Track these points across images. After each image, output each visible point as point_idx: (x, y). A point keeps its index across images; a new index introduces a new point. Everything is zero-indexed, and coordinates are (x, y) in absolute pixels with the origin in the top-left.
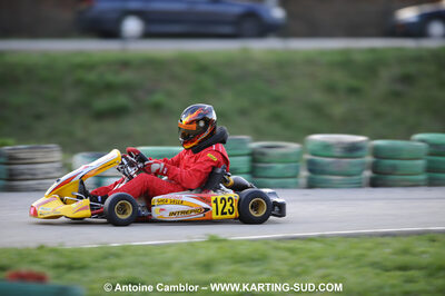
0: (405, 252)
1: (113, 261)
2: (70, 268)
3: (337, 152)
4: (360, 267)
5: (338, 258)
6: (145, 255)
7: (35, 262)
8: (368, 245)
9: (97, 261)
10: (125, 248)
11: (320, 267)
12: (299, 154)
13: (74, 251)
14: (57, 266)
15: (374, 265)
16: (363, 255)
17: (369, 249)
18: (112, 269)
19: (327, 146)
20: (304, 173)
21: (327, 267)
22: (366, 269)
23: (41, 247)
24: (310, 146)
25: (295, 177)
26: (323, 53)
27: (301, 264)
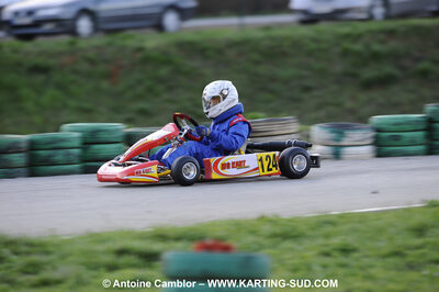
1: (329, 229)
2: (285, 236)
6: (360, 222)
7: (253, 232)
9: (313, 229)
10: (341, 216)
13: (290, 220)
14: (275, 236)
18: (327, 236)
23: (262, 219)
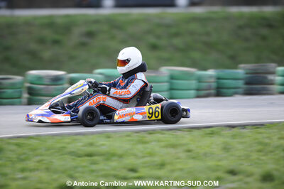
0: (91, 144)
3: (46, 81)
4: (62, 155)
5: (48, 149)
8: (67, 140)
11: (37, 155)
12: (22, 83)
15: (72, 153)
16: (64, 147)
17: (69, 143)
19: (40, 78)
20: (26, 96)
21: (41, 155)
22: (66, 156)
24: (29, 78)
25: (19, 98)
26: (36, 18)
27: (24, 154)
